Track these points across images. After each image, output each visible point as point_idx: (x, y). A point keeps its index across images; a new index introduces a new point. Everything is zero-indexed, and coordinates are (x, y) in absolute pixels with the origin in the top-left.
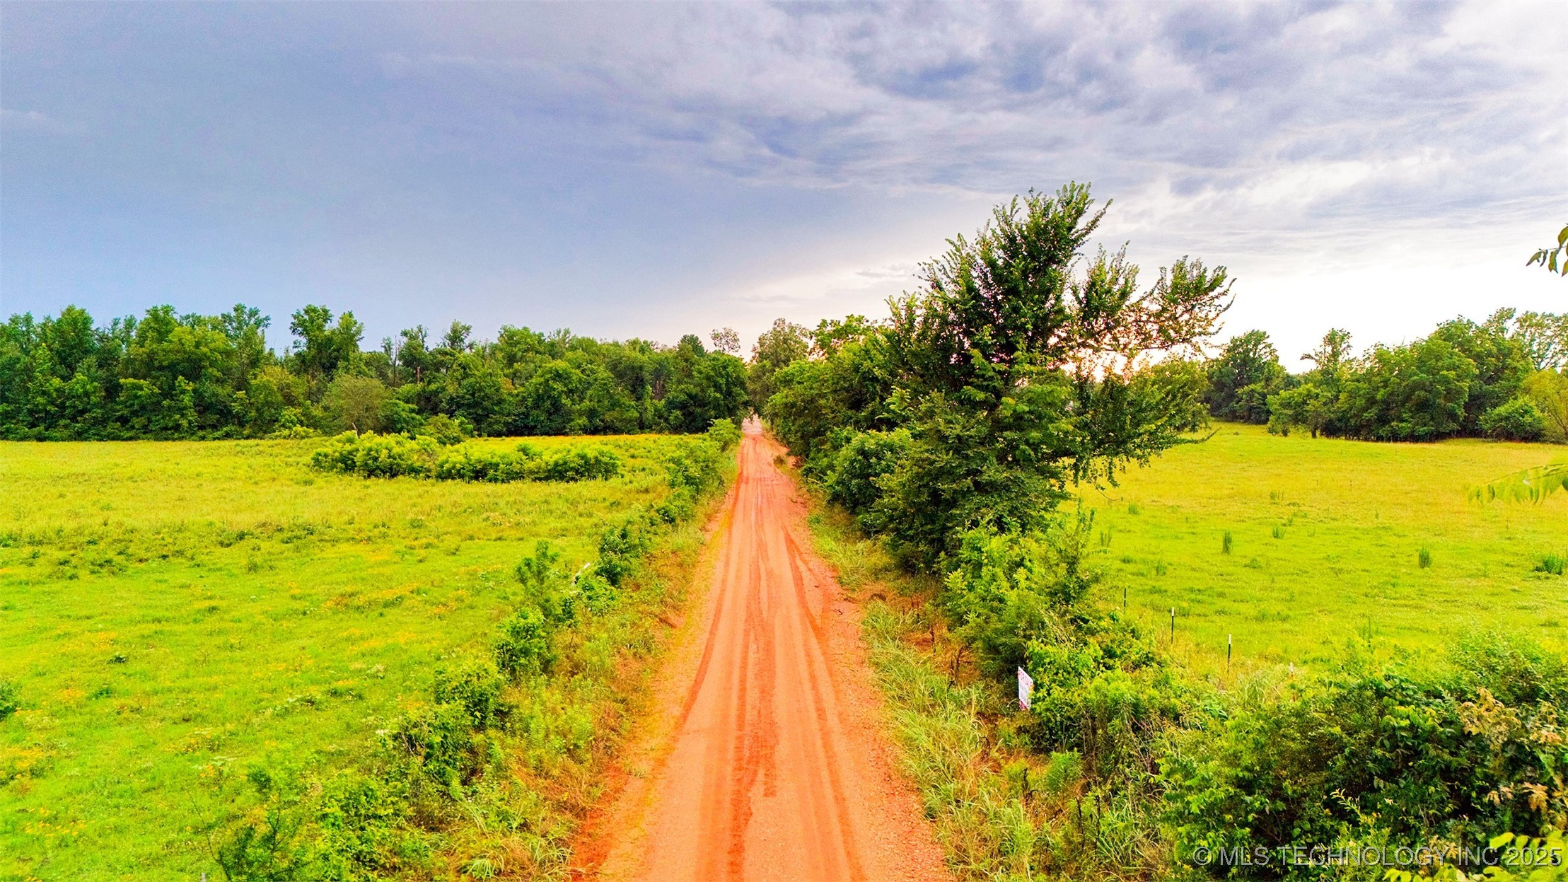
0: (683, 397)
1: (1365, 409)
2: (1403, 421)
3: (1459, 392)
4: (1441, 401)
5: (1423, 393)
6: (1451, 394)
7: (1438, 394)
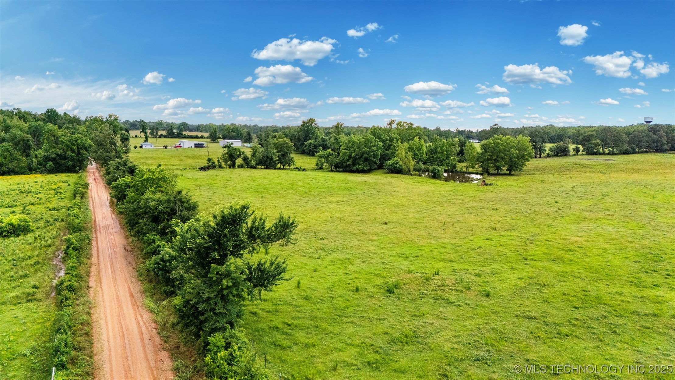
0: (53, 155)
1: (348, 160)
2: (360, 165)
3: (377, 155)
4: (372, 158)
5: (366, 155)
6: (375, 156)
7: (371, 156)
